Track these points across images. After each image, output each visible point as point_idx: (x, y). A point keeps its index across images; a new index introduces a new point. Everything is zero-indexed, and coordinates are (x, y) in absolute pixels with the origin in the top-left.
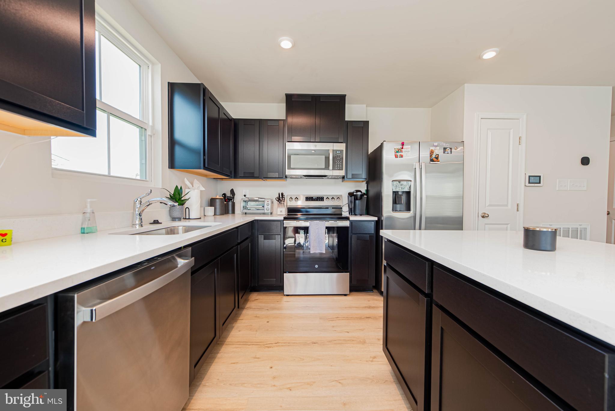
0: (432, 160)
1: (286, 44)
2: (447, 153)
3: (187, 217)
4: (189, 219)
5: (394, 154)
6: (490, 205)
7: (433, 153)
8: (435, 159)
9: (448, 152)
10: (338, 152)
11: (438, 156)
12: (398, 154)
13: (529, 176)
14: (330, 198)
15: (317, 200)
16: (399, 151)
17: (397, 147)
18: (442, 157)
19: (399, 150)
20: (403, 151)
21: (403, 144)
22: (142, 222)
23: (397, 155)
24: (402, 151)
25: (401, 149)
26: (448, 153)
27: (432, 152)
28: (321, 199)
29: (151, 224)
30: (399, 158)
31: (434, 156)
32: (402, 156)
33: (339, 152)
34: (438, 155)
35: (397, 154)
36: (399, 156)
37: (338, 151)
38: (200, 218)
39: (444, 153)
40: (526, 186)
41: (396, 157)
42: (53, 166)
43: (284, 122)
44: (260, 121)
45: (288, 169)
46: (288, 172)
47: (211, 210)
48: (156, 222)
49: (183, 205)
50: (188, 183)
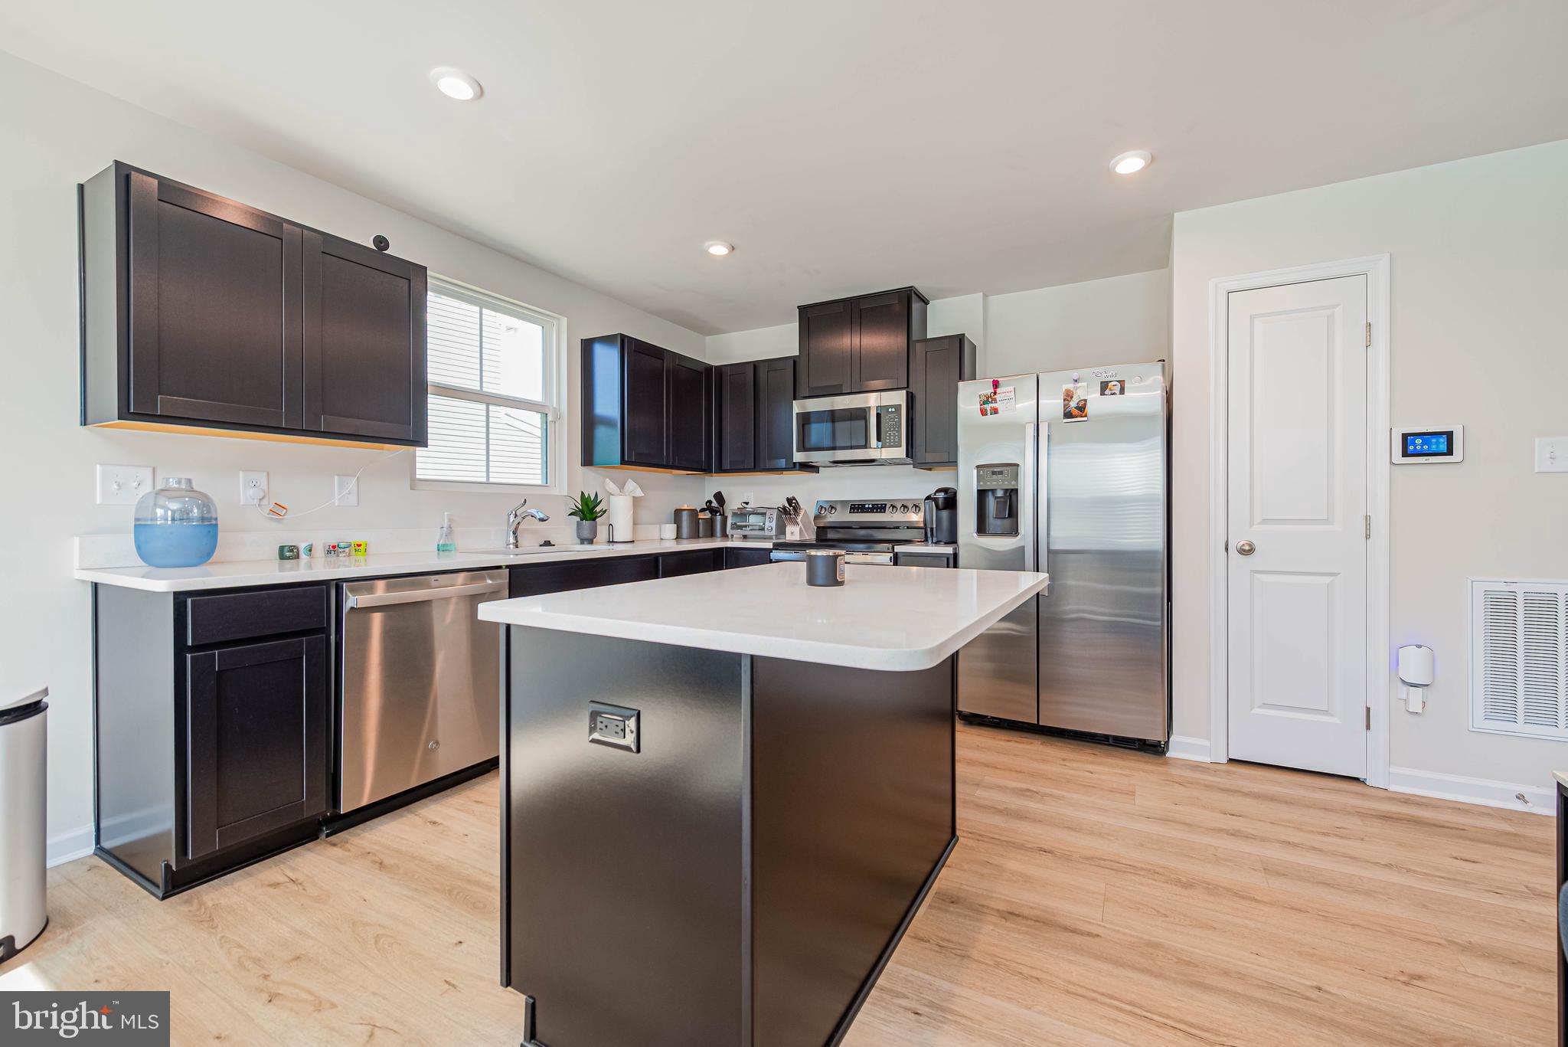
0: (1068, 415)
1: (719, 250)
2: (1112, 394)
3: (611, 540)
4: (613, 542)
5: (978, 407)
6: (1265, 521)
7: (1072, 397)
8: (1076, 412)
9: (1113, 392)
10: (890, 410)
11: (1085, 404)
12: (988, 407)
13: (1405, 436)
14: (899, 505)
15: (872, 512)
16: (987, 400)
17: (985, 392)
18: (1097, 404)
19: (988, 398)
20: (998, 400)
21: (996, 384)
22: (517, 542)
23: (986, 410)
24: (995, 401)
25: (992, 394)
26: (1114, 394)
27: (1068, 396)
28: (879, 507)
29: (541, 546)
30: (989, 416)
31: (1073, 404)
32: (995, 411)
33: (893, 410)
34: (1086, 400)
35: (985, 406)
36: (989, 412)
37: (891, 407)
38: (633, 541)
39: (1102, 394)
40: (1392, 463)
41: (984, 413)
42: (418, 477)
43: (795, 361)
44: (755, 365)
45: (798, 451)
46: (798, 457)
47: (670, 530)
48: (547, 543)
49: (594, 519)
50: (611, 486)
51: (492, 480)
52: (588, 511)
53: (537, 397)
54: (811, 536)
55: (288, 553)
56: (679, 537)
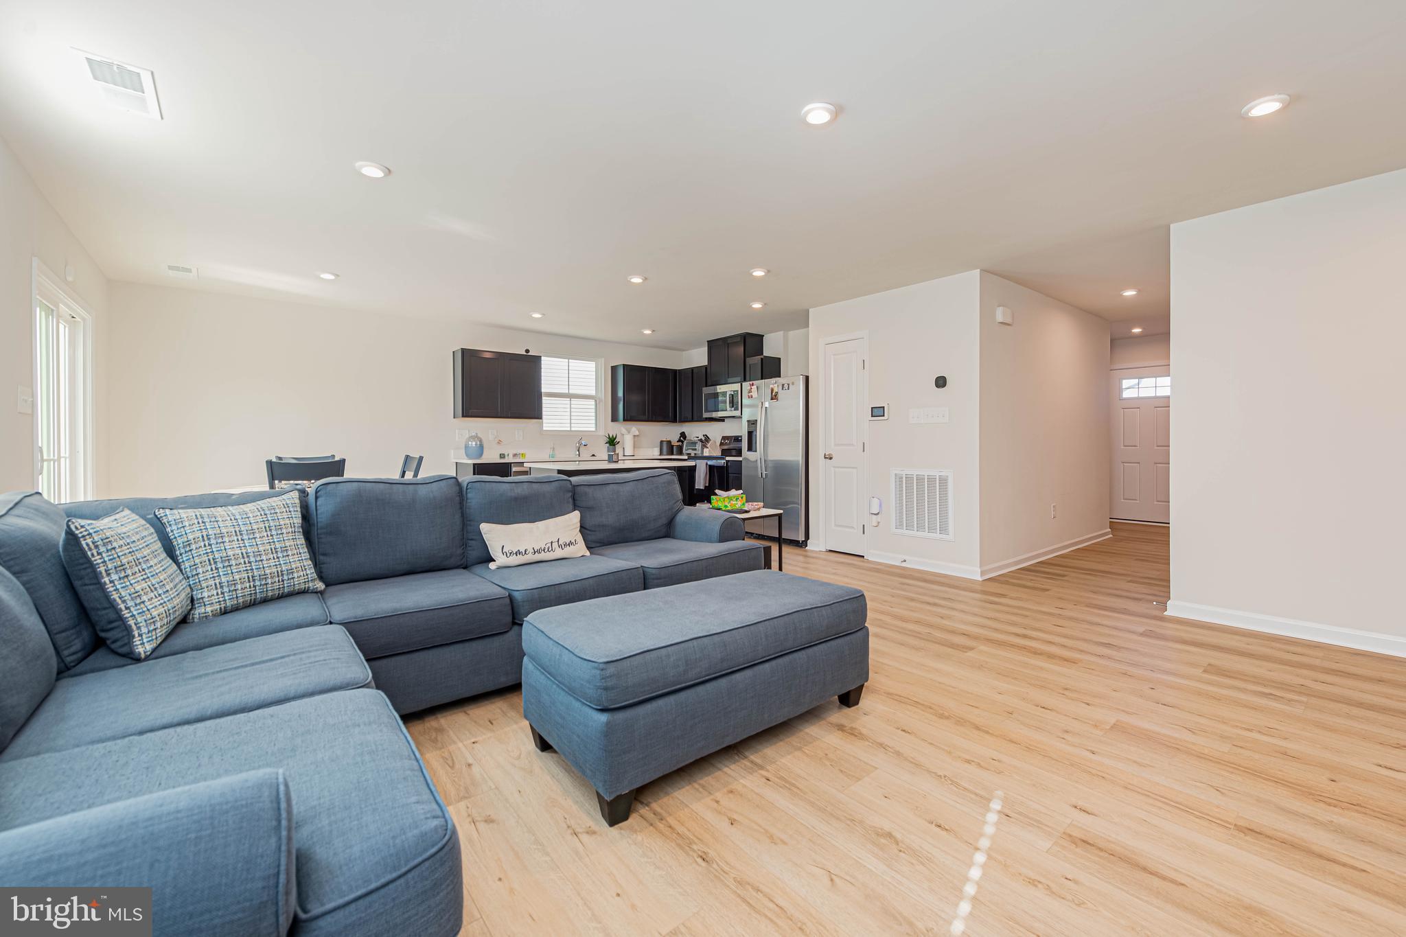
0: (772, 399)
4: (624, 455)
5: (747, 394)
8: (774, 397)
9: (786, 389)
11: (777, 394)
12: (750, 394)
16: (749, 391)
17: (749, 388)
21: (752, 385)
22: (580, 454)
23: (749, 396)
25: (751, 389)
27: (772, 390)
29: (590, 456)
30: (750, 398)
31: (773, 394)
32: (752, 396)
33: (734, 393)
34: (777, 392)
37: (734, 391)
38: (634, 456)
39: (782, 389)
42: (544, 429)
43: (706, 367)
44: (692, 369)
45: (705, 412)
46: (706, 415)
47: (655, 452)
48: (593, 455)
49: (614, 445)
50: (624, 431)
51: (573, 429)
52: (612, 442)
53: (593, 393)
54: (718, 453)
55: (502, 456)
56: (661, 454)
